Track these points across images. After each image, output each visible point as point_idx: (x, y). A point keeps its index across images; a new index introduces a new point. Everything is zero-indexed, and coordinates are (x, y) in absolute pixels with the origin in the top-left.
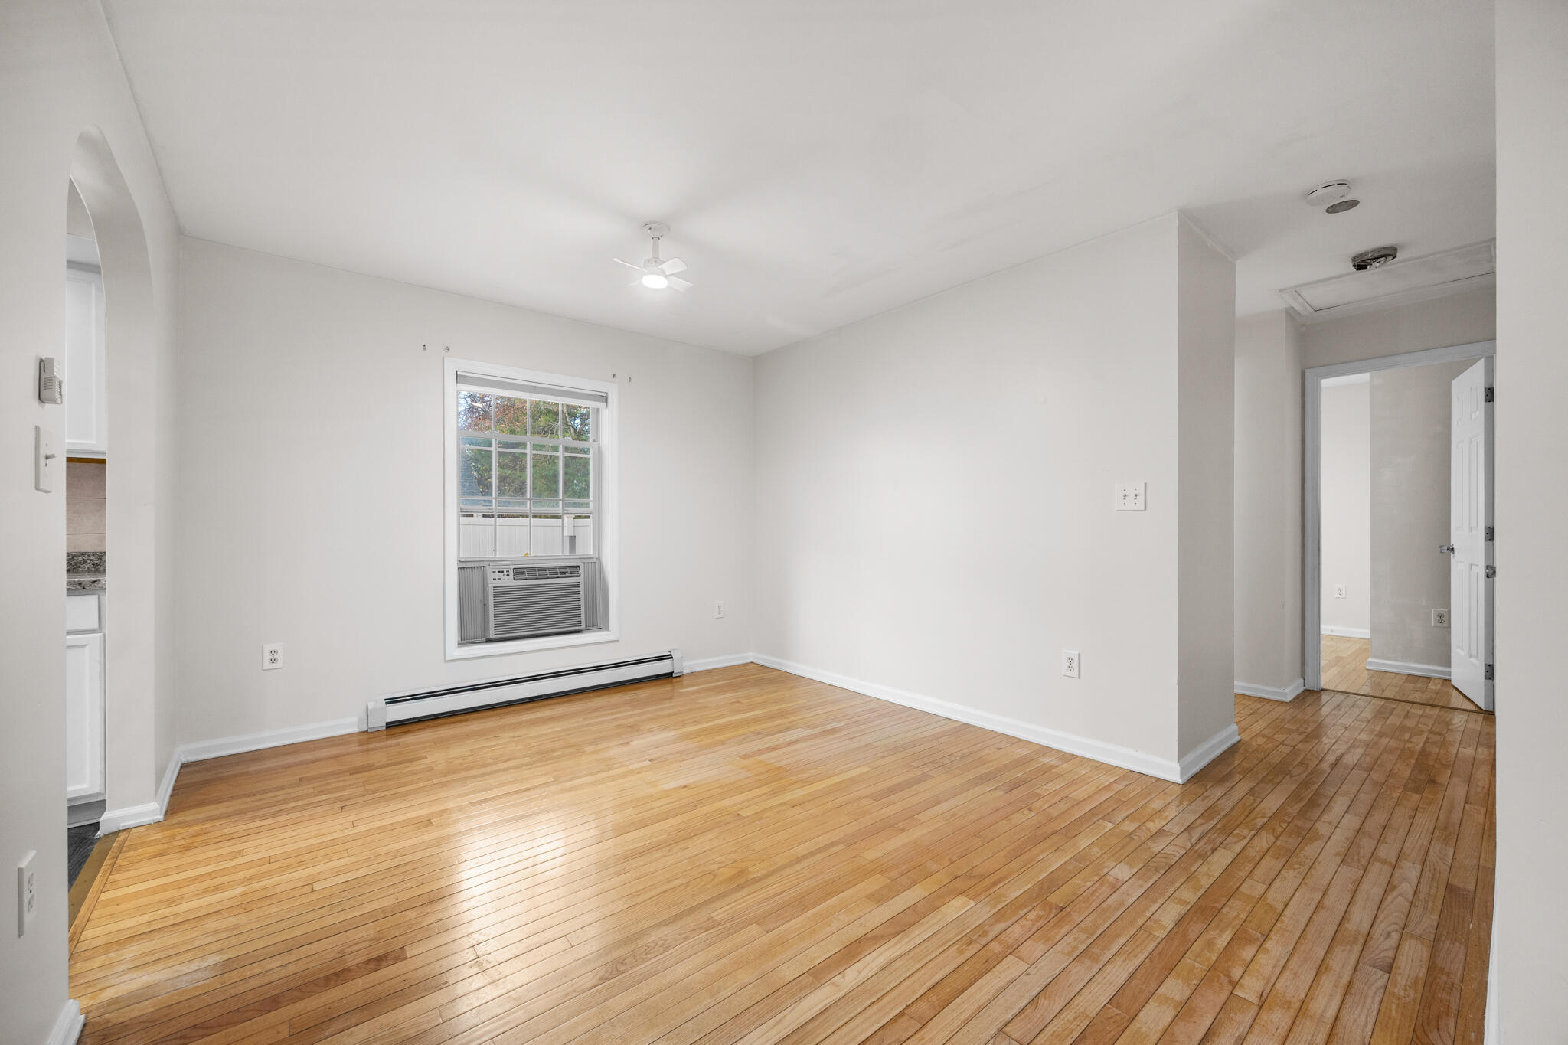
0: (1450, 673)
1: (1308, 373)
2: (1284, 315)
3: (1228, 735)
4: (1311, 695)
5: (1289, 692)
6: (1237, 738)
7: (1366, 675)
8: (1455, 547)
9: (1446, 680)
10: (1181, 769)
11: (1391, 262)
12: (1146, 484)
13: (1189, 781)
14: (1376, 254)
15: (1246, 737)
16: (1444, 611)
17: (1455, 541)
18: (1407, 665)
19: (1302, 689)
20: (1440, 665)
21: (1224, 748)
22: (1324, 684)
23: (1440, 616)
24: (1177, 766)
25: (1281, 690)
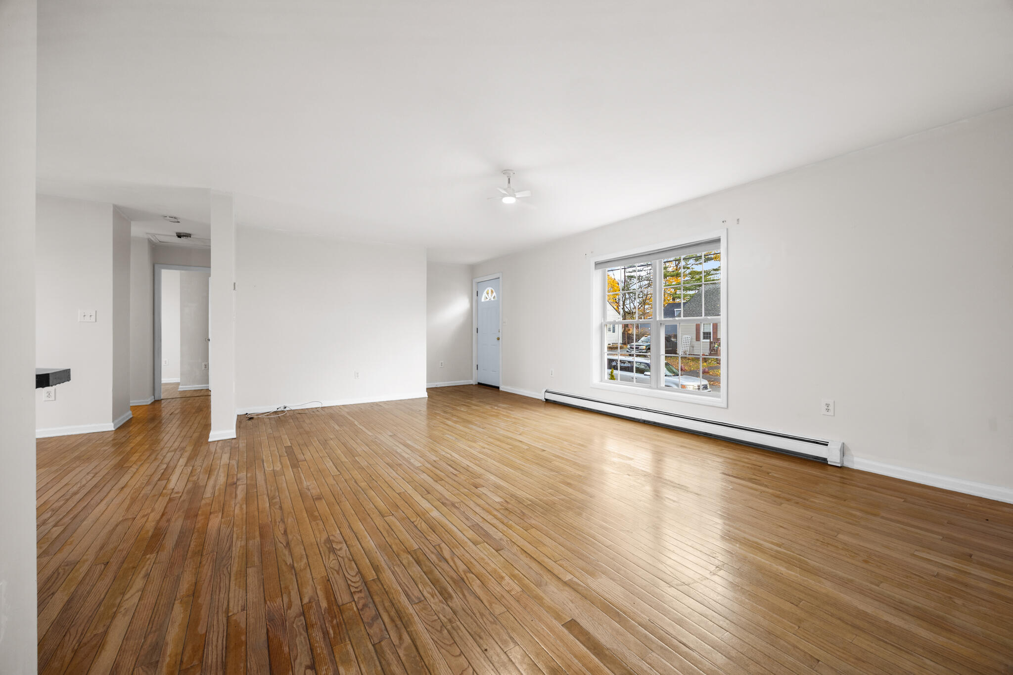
0: (208, 387)
1: (156, 266)
2: (147, 241)
3: (129, 415)
4: (157, 402)
5: (149, 401)
6: (131, 416)
7: (178, 392)
8: (210, 339)
9: (207, 389)
10: (114, 425)
11: (189, 238)
12: (96, 311)
13: (117, 429)
14: (184, 235)
15: (135, 416)
16: (207, 363)
17: (210, 337)
18: (194, 386)
19: (153, 400)
20: (205, 384)
21: (128, 419)
22: (162, 398)
23: (205, 365)
24: (112, 424)
25: (146, 400)
